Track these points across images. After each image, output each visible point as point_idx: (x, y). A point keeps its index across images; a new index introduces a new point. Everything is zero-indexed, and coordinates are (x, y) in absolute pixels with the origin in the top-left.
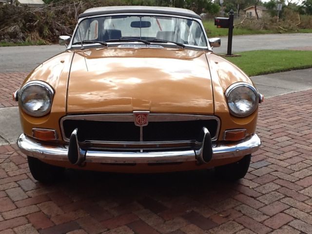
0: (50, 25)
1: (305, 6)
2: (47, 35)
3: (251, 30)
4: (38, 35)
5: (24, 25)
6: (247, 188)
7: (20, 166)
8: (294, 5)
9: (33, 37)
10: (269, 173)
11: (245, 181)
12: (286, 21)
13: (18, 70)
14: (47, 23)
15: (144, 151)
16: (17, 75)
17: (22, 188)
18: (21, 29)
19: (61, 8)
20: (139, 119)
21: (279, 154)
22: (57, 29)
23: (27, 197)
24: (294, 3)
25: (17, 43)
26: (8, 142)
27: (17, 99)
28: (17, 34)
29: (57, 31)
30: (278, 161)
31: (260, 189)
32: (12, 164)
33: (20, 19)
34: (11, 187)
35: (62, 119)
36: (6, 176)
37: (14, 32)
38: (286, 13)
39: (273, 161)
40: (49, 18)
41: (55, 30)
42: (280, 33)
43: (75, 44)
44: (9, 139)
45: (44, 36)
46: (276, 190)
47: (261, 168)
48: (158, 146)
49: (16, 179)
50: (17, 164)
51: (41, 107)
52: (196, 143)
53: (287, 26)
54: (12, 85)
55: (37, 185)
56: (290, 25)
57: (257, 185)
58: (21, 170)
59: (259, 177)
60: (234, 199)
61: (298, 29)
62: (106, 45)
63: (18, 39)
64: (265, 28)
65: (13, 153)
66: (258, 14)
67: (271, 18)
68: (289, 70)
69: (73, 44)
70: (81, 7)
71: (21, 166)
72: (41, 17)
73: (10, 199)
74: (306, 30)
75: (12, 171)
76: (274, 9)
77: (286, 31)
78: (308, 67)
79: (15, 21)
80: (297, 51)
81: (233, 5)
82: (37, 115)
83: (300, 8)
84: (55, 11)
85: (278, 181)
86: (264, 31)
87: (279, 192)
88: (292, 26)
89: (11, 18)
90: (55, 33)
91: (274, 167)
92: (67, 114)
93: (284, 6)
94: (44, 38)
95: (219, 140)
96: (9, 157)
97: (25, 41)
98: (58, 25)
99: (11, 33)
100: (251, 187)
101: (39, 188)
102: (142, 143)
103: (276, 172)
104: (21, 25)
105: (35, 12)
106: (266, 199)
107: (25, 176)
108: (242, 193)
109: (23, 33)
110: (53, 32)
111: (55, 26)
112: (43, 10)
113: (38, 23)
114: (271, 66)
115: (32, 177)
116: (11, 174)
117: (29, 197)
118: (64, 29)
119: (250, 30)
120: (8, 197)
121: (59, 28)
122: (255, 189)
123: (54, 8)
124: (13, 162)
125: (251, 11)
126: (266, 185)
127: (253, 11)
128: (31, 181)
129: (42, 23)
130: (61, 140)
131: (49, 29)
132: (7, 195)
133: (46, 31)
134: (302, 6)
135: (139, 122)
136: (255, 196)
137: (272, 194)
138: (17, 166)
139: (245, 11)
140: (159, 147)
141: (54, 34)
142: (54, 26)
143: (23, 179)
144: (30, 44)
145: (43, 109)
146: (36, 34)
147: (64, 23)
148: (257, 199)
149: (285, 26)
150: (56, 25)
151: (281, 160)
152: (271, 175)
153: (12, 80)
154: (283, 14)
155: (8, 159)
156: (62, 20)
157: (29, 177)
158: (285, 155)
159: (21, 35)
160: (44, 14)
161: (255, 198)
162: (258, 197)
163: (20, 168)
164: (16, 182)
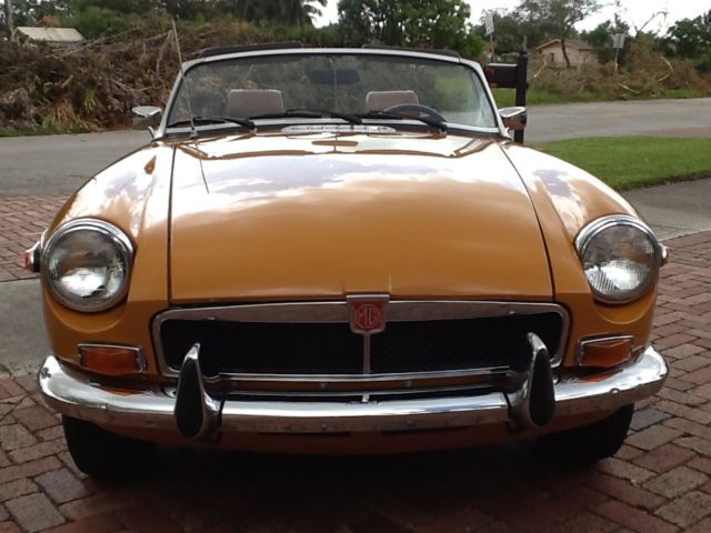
0: (100, 87)
1: (674, 38)
2: (91, 109)
3: (557, 94)
4: (70, 109)
5: (39, 88)
6: (624, 482)
7: (41, 434)
8: (650, 35)
9: (59, 115)
10: (670, 442)
11: (616, 466)
12: (634, 73)
13: (25, 191)
14: (92, 83)
15: (373, 399)
16: (26, 204)
17: (48, 495)
18: (32, 96)
19: (124, 48)
20: (361, 315)
21: (685, 391)
22: (116, 97)
23: (63, 520)
24: (650, 32)
25: (23, 130)
26: (7, 370)
27: (36, 267)
28: (23, 109)
29: (116, 101)
30: (687, 408)
31: (657, 485)
32: (19, 430)
33: (29, 73)
34: (19, 493)
35: (158, 317)
36: (7, 462)
37: (15, 104)
38: (634, 53)
39: (674, 409)
40: (96, 70)
41: (110, 97)
42: (624, 99)
43: (174, 126)
44: (11, 364)
45: (85, 113)
46: (698, 488)
47: (648, 427)
48: (409, 384)
49: (32, 469)
50: (32, 428)
51: (101, 287)
52: (509, 373)
53: (637, 83)
54: (14, 227)
55: (86, 487)
56: (645, 82)
57: (648, 474)
58: (44, 446)
59: (646, 451)
60: (595, 513)
61: (662, 89)
62: (253, 127)
63: (25, 119)
64: (590, 88)
65: (21, 401)
66: (570, 57)
67: (600, 66)
68: (661, 182)
69: (168, 126)
70: (170, 45)
71: (44, 435)
72: (79, 68)
73: (19, 526)
74: (680, 91)
75: (21, 448)
76: (607, 45)
77: (636, 95)
78: (704, 176)
79: (17, 78)
80: (671, 139)
81: (512, 38)
82: (90, 307)
83: (665, 41)
84: (111, 54)
85: (697, 463)
86: (589, 94)
87: (706, 492)
88: (648, 84)
89: (7, 71)
90: (111, 104)
91: (681, 425)
92: (172, 305)
93: (629, 39)
94: (85, 116)
95: (567, 365)
96: (12, 411)
97: (40, 123)
98: (119, 87)
99: (8, 106)
100: (633, 481)
101: (93, 494)
102: (367, 377)
103: (687, 439)
104: (32, 88)
105: (64, 58)
106: (679, 513)
107: (53, 463)
108: (615, 499)
109: (36, 105)
110: (106, 103)
111: (111, 88)
112: (83, 52)
113: (72, 83)
114: (620, 174)
115: (71, 463)
116: (19, 456)
117: (69, 521)
118: (131, 97)
119: (559, 92)
120: (14, 520)
121: (119, 93)
122: (645, 486)
123: (107, 48)
124: (23, 425)
125: (552, 50)
126: (671, 473)
127: (558, 52)
128: (69, 475)
129: (79, 83)
130: (155, 373)
131: (96, 95)
132: (11, 514)
133: (90, 101)
134: (669, 38)
135: (362, 322)
136: (649, 505)
137: (690, 500)
138: (33, 433)
139: (540, 51)
140: (411, 388)
141: (109, 107)
142: (108, 90)
143: (51, 471)
144: (52, 130)
145: (106, 292)
146: (66, 108)
147: (131, 82)
148: (656, 513)
149: (634, 84)
150: (113, 86)
151: (693, 406)
152: (677, 445)
153: (14, 216)
154: (628, 56)
155: (9, 417)
156: (126, 75)
157: (64, 465)
158: (699, 392)
159: (33, 110)
160: (85, 62)
161: (650, 512)
162: (658, 507)
163: (40, 440)
164: (31, 478)
